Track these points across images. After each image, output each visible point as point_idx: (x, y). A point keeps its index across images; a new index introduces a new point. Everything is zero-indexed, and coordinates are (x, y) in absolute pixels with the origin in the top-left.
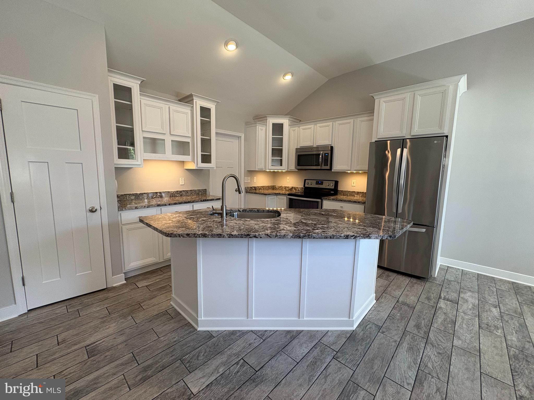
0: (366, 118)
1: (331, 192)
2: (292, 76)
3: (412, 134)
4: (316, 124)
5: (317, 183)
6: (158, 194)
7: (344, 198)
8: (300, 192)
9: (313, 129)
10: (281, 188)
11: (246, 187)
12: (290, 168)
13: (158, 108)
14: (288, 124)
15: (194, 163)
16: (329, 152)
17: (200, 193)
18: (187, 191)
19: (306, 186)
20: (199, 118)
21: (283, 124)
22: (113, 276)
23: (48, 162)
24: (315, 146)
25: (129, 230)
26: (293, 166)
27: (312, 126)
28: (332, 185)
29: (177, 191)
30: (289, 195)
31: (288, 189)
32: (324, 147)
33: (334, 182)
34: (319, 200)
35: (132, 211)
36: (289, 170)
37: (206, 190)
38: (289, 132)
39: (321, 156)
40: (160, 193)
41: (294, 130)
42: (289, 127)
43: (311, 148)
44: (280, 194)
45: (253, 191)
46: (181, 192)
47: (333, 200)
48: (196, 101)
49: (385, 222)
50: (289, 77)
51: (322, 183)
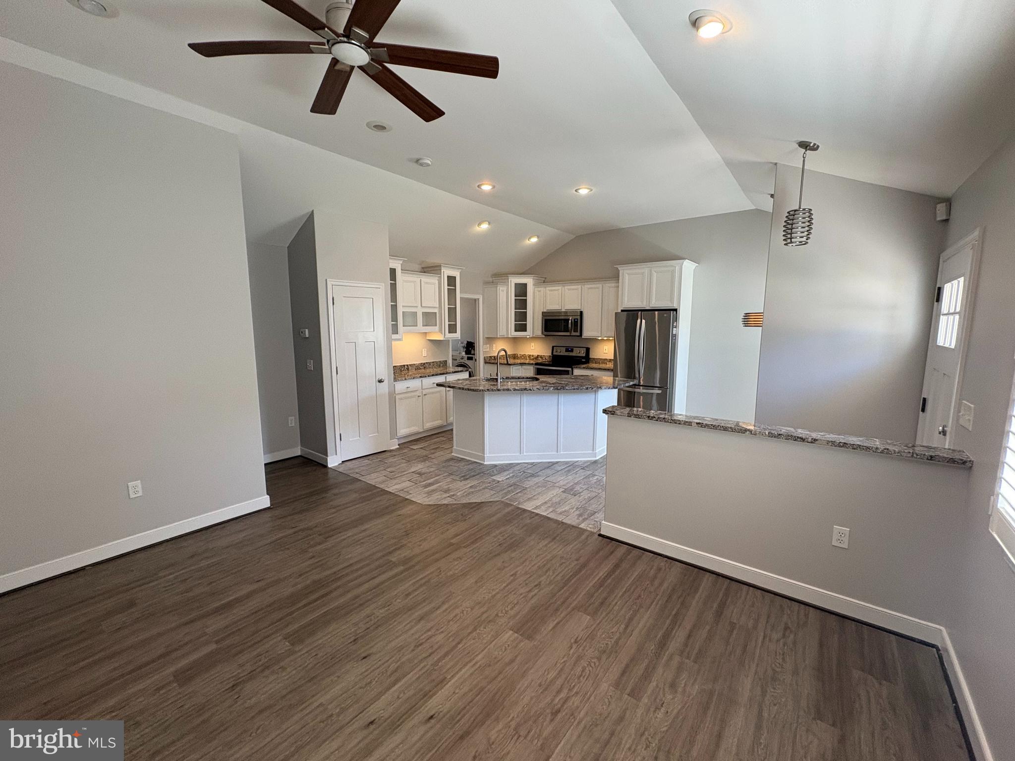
0: (613, 285)
1: (583, 360)
2: (538, 238)
3: (651, 306)
4: (564, 286)
5: (567, 350)
6: (406, 367)
7: (594, 365)
8: (547, 360)
9: (560, 291)
10: (524, 356)
11: (485, 357)
12: (535, 334)
13: (411, 282)
14: (532, 284)
15: (442, 333)
16: (579, 317)
17: (441, 365)
18: (429, 363)
19: (554, 354)
20: (446, 287)
21: (526, 284)
22: (391, 440)
23: (355, 343)
24: (563, 310)
25: (401, 399)
26: (539, 332)
27: (560, 288)
28: (583, 352)
29: (422, 363)
30: (537, 364)
31: (532, 358)
32: (573, 312)
33: (585, 349)
34: (570, 369)
35: (403, 381)
36: (534, 336)
37: (446, 361)
38: (534, 293)
39: (570, 321)
40: (407, 365)
41: (540, 291)
42: (534, 286)
43: (559, 313)
44: (525, 364)
45: (493, 361)
46: (424, 364)
47: (584, 368)
48: (444, 271)
49: (618, 381)
50: (534, 240)
51: (572, 351)
